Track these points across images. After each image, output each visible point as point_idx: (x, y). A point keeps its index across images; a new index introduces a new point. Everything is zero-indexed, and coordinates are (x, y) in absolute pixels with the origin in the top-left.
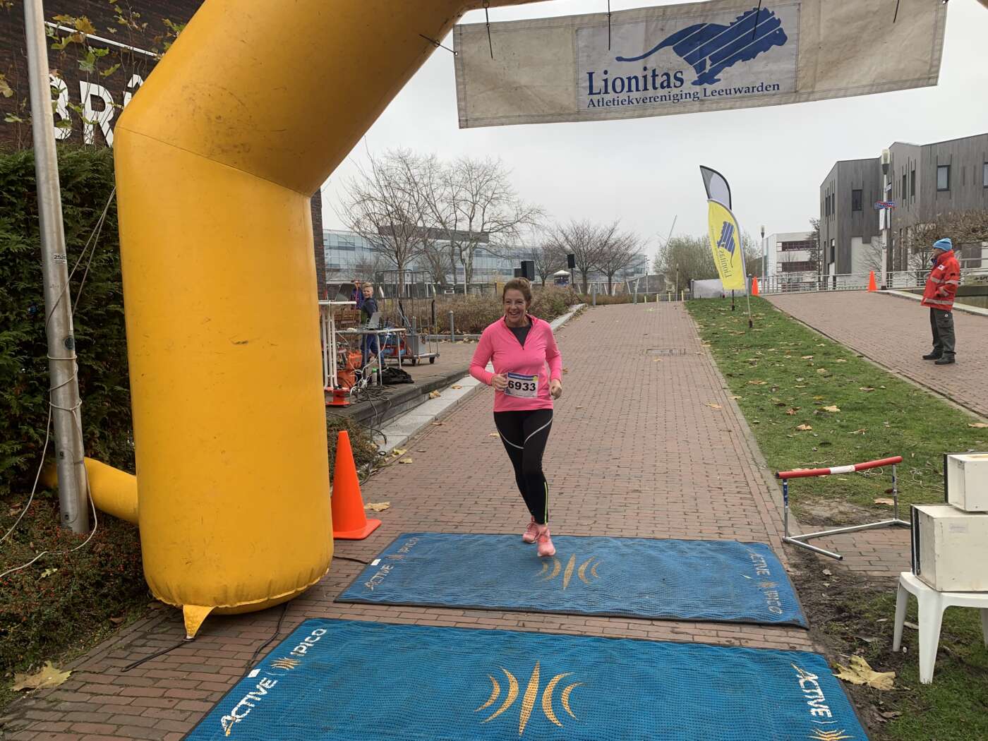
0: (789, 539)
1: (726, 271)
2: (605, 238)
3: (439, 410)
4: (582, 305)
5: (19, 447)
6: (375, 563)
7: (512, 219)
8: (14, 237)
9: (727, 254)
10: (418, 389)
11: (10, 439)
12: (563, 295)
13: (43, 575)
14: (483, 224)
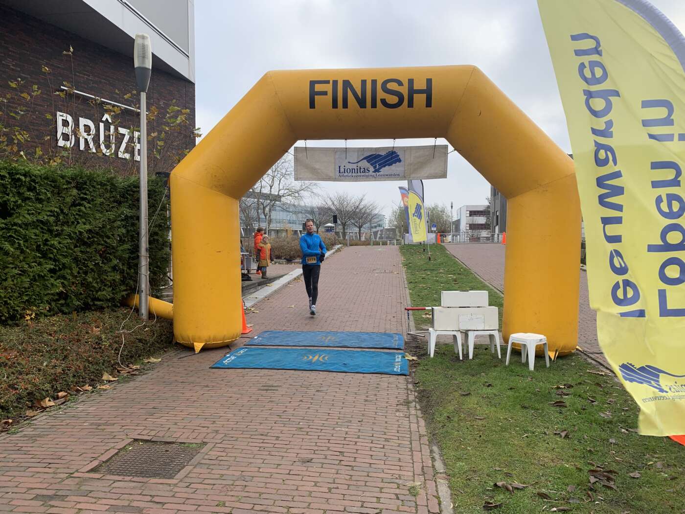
0: (411, 333)
1: (416, 231)
2: (357, 204)
3: (268, 293)
4: (341, 245)
5: (125, 288)
6: (256, 337)
7: (298, 188)
8: (128, 210)
9: (418, 220)
10: (256, 283)
11: (122, 285)
12: (330, 239)
13: (145, 330)
14: (279, 190)
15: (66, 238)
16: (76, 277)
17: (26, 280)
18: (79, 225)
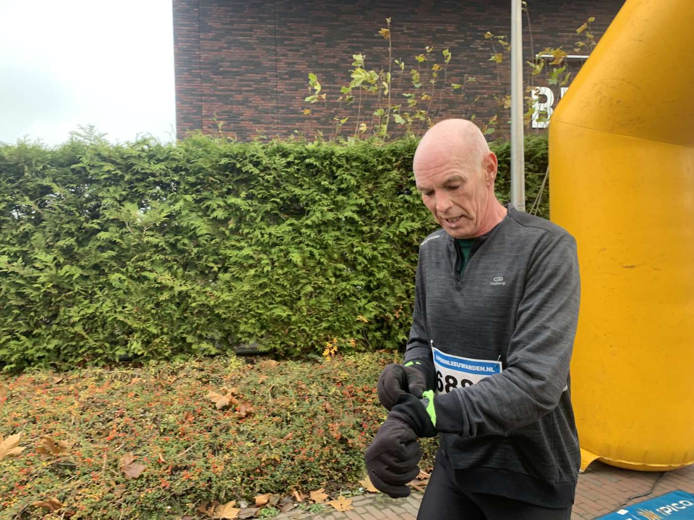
15: (381, 242)
16: (401, 298)
17: (326, 300)
18: (403, 222)
